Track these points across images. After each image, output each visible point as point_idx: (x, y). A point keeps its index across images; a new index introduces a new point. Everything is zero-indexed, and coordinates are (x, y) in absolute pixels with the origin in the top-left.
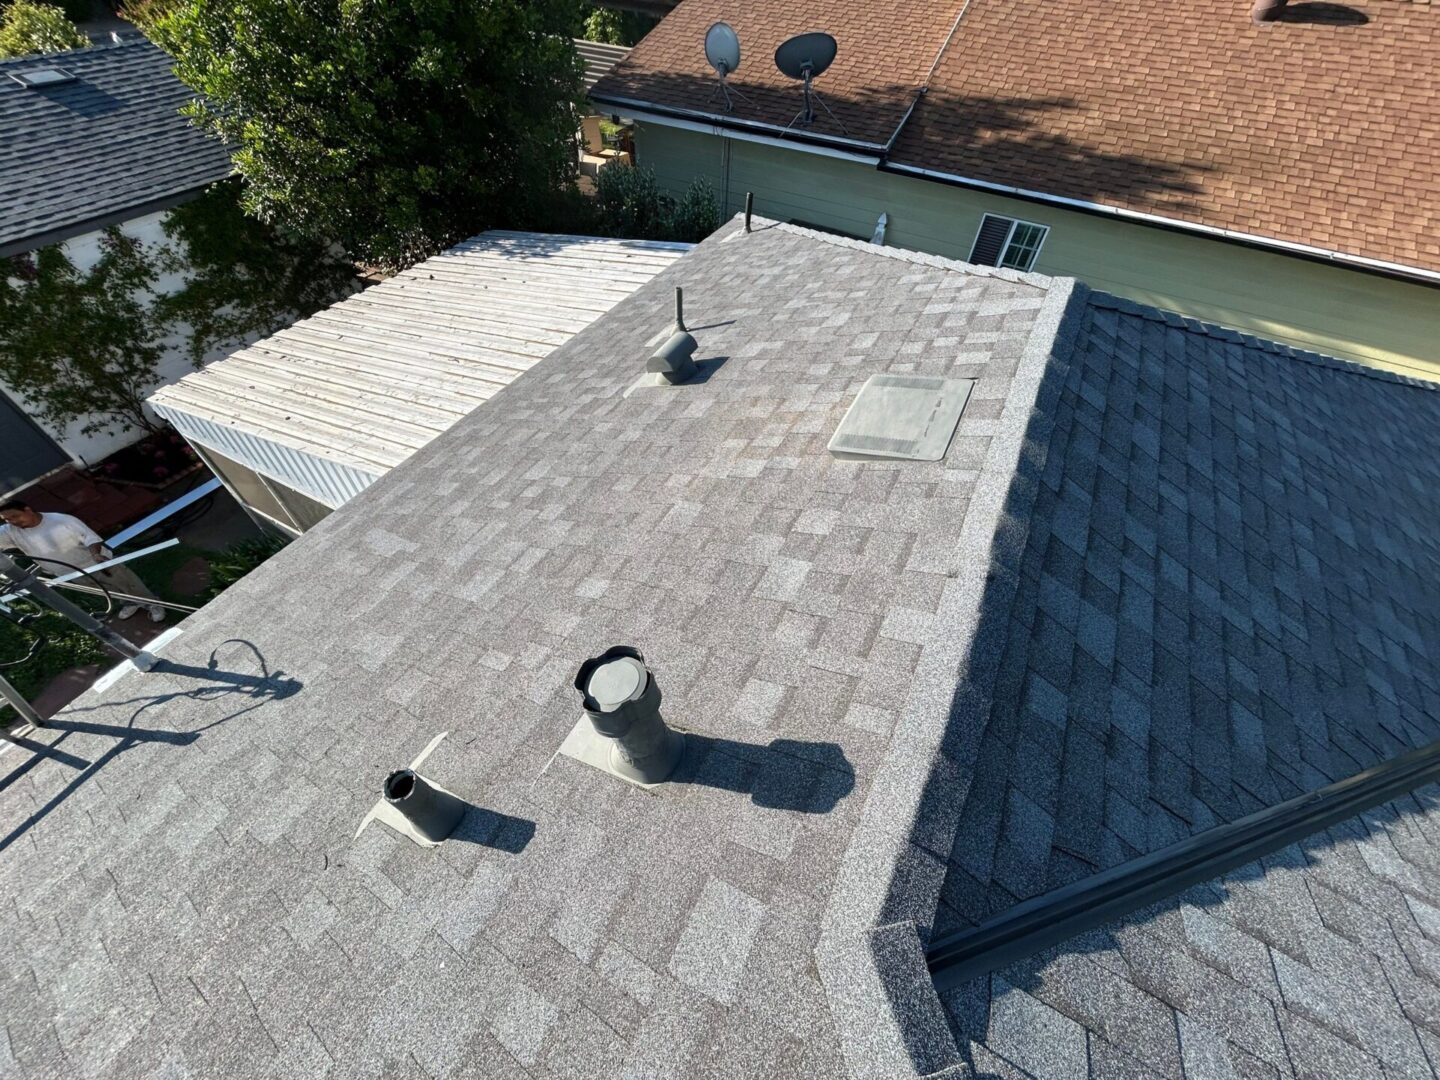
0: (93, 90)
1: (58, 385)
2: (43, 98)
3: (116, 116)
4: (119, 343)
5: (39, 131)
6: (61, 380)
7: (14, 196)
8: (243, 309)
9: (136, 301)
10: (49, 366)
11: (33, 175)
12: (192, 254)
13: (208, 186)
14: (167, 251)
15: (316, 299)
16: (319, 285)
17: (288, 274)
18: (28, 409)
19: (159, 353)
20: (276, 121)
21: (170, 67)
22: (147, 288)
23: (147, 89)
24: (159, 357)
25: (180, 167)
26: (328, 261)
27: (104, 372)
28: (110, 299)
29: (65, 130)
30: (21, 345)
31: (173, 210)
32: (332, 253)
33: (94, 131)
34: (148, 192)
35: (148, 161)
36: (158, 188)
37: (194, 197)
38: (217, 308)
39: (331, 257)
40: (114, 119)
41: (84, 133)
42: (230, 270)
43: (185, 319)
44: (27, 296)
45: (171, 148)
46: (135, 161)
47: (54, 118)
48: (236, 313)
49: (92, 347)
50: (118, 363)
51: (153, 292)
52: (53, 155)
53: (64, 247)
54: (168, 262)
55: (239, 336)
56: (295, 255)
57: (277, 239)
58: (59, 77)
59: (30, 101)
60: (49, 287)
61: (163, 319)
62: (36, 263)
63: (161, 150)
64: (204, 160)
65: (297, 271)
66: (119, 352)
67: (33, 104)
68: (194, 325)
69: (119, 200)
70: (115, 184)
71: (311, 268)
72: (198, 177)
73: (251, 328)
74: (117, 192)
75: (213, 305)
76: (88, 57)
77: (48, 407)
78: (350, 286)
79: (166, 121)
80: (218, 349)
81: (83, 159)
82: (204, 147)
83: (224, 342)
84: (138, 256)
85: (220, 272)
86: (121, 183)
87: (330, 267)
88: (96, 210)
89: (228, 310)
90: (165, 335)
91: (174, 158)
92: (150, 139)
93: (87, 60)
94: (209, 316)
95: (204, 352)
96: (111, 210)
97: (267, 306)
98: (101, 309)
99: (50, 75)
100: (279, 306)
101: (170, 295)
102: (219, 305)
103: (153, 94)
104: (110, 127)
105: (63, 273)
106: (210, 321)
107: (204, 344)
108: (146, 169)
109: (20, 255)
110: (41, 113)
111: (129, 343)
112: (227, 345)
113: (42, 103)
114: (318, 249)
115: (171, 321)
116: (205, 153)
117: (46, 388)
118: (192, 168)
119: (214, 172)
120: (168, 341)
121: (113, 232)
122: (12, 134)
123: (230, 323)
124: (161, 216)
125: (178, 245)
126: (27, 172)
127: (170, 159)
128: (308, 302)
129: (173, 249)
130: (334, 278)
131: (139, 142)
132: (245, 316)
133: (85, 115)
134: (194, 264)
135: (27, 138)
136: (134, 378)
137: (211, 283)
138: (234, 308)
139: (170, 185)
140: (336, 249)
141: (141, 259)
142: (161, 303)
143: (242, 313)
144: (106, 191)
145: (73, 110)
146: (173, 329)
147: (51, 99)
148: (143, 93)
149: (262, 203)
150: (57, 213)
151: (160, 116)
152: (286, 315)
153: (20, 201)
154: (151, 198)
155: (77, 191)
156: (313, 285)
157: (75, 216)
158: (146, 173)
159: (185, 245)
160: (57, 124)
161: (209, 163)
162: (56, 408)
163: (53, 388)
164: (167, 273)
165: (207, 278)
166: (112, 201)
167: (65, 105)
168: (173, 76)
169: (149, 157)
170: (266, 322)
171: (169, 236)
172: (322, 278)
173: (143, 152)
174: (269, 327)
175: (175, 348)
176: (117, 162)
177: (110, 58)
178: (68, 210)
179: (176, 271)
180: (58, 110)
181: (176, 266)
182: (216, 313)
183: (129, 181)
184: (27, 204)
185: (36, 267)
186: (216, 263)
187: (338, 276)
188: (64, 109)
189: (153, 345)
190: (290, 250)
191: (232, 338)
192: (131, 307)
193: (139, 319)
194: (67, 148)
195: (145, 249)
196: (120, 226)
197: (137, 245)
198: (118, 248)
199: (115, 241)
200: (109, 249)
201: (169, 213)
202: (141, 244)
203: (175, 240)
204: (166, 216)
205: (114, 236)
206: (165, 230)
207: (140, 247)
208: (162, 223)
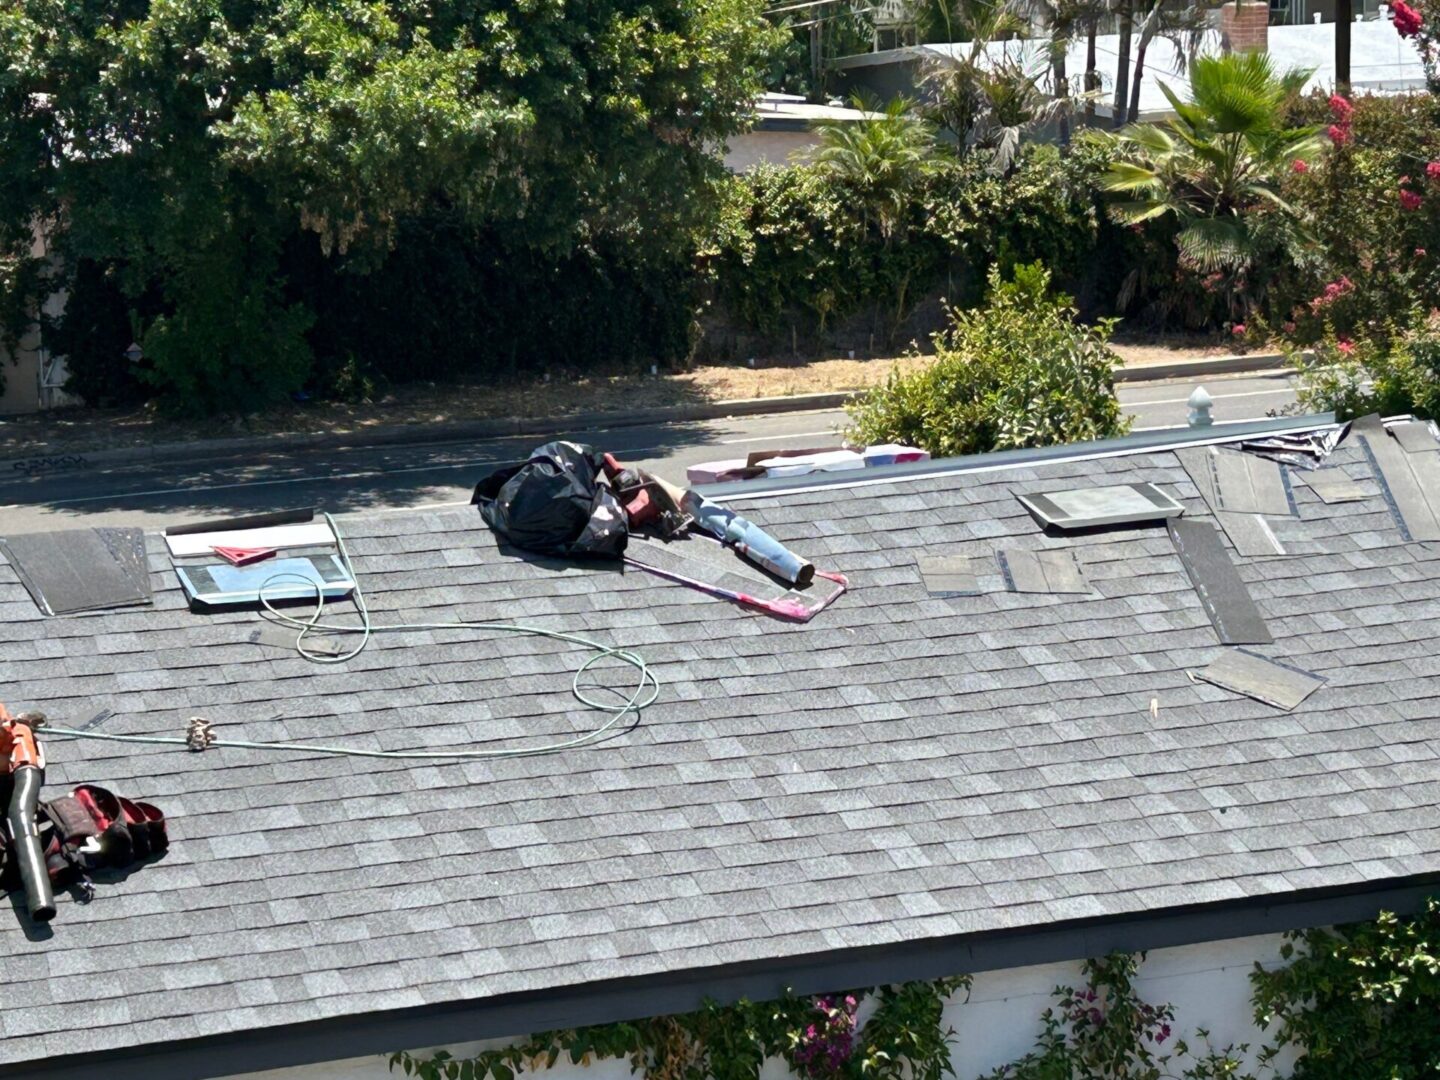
7: (899, 819)
11: (972, 764)
31: (1314, 937)
35: (1302, 769)
36: (1305, 856)
53: (958, 995)
63: (1354, 740)
69: (1177, 875)
74: (1181, 850)
84: (1136, 1064)
108: (1288, 791)
124: (1270, 951)
125: (1270, 1053)
129: (1247, 1065)
153: (908, 836)
155: (1068, 830)
157: (1037, 905)
158: (1284, 803)
159: (1288, 1061)
166: (1156, 876)
169: (1311, 757)
171: (1261, 1021)
178: (1023, 882)
195: (1169, 1043)
196: (1138, 957)
197: (1156, 1030)
198: (1091, 1029)
199: (1098, 1004)
200: (1066, 1029)
201: (1299, 945)
202: (1166, 1029)
203: (1268, 1038)
204: (1287, 951)
205: (1103, 990)
206: (1259, 999)
207: (1160, 1038)
208: (1259, 975)
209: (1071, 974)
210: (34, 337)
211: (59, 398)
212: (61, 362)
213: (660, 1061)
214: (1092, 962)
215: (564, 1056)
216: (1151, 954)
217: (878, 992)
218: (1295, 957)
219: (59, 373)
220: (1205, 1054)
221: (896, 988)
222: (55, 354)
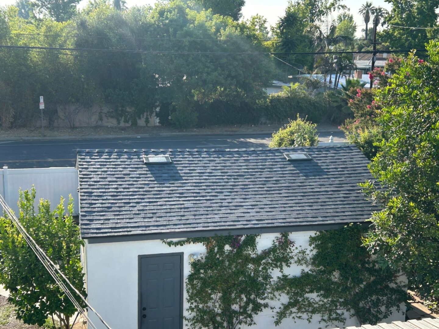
0: (316, 165)
1: (207, 306)
2: (292, 166)
3: (319, 179)
4: (248, 294)
5: (281, 180)
6: (210, 304)
7: (253, 207)
8: (322, 299)
9: (271, 274)
10: (210, 294)
11: (267, 199)
12: (315, 258)
13: (347, 224)
14: (304, 252)
15: (370, 307)
16: (378, 299)
17: (362, 286)
18: (186, 314)
19: (263, 308)
20: (412, 199)
21: (367, 165)
22: (281, 269)
23: (342, 168)
24: (261, 311)
25: (338, 210)
26: (392, 285)
27: (231, 308)
28: (260, 269)
29: (292, 181)
30: (208, 279)
31: (321, 232)
32: (398, 281)
33: (305, 184)
34: (314, 219)
35: (323, 204)
36: (320, 219)
37: (336, 227)
38: (308, 293)
39: (396, 283)
40: (318, 180)
41: (300, 184)
42: (330, 273)
43: (288, 293)
44: (227, 256)
45: (339, 199)
46: (317, 202)
47: (291, 175)
48: (317, 299)
49: (235, 292)
50: (240, 306)
51: (282, 272)
52: (281, 192)
53: (259, 237)
54: (300, 258)
55: (310, 314)
56: (373, 275)
57: (368, 263)
58: (305, 157)
59: (285, 166)
60: (239, 254)
61: (278, 289)
62: (242, 241)
63: (333, 200)
64: (353, 209)
65: (368, 286)
66: (245, 299)
67: (286, 167)
68: (290, 298)
69: (298, 220)
70: (301, 212)
71: (379, 287)
72: (344, 218)
73: (319, 312)
74: (299, 216)
75: (307, 290)
76: (322, 150)
77: (194, 317)
78: (398, 306)
79: (343, 185)
80: (293, 318)
81: (293, 196)
82: (356, 202)
83: (299, 314)
84: (288, 250)
85: (324, 272)
86: (304, 212)
87: (392, 289)
88: (284, 223)
89: (314, 296)
90: (272, 299)
91: (337, 205)
92: (330, 193)
93: (321, 151)
94: (301, 296)
95: (285, 317)
96: (292, 224)
97: (338, 301)
98: (252, 273)
99: (301, 156)
100: (345, 304)
101: (289, 277)
102: (311, 291)
103: (343, 171)
104: (314, 183)
105: (249, 249)
106: (300, 299)
107: (288, 312)
108: (320, 207)
109: (239, 236)
110: (287, 172)
111: (253, 296)
112: (300, 317)
113: (291, 167)
114: (390, 275)
115: (281, 292)
116: (355, 206)
117: (201, 306)
118: (344, 212)
119: (355, 217)
120: (271, 303)
121: (285, 235)
122: (269, 179)
123: (310, 304)
124: (313, 233)
125: (312, 250)
126: (265, 198)
127: (335, 205)
128: (364, 307)
129: (308, 252)
130: (391, 298)
131: (323, 193)
132: (321, 303)
133: (305, 176)
134: (313, 264)
135: (275, 182)
136: (241, 317)
137: (315, 277)
138: (318, 296)
139: (328, 219)
140: (402, 279)
141: (289, 252)
142: (282, 280)
143: (320, 301)
144: (294, 214)
145: (301, 173)
146: (278, 297)
147: (294, 167)
148: (339, 170)
149: (376, 241)
150: (267, 219)
151: (341, 182)
152: (345, 311)
153: (254, 210)
154: (314, 223)
155: (281, 211)
156: (374, 297)
157: (273, 223)
158: (319, 209)
159: (315, 252)
160: (291, 178)
161: (355, 211)
162: (197, 319)
163: (203, 307)
164: (296, 265)
165: (314, 273)
166: (294, 220)
167: (299, 170)
168: (367, 169)
169: (325, 202)
170: (330, 311)
171: (310, 245)
172: (383, 296)
173: (323, 198)
174: (330, 315)
175: (272, 308)
176: (307, 201)
177: (332, 152)
178: (272, 219)
179: (302, 264)
180: (295, 172)
181: (303, 262)
182: (307, 295)
183: (308, 212)
184: (257, 212)
185: (241, 243)
186: (325, 267)
187: (393, 297)
188: (298, 172)
189: (262, 302)
190: (372, 271)
191: (305, 314)
192: (267, 277)
193: (266, 284)
194: (288, 190)
195: (294, 248)
196: (290, 233)
197: (292, 245)
198: (281, 244)
199: (283, 240)
200: (277, 244)
201: (318, 233)
202: (294, 245)
203: (312, 248)
204: (316, 234)
205: (283, 238)
206: (310, 241)
207: (292, 247)
208: (311, 237)
209: (278, 235)
210: (154, 114)
211: (158, 124)
212: (158, 118)
213: (208, 243)
214: (282, 233)
215: (192, 242)
216: (292, 233)
217: (246, 235)
218: (317, 235)
219: (158, 120)
220: (301, 250)
221: (249, 235)
222: (157, 117)
